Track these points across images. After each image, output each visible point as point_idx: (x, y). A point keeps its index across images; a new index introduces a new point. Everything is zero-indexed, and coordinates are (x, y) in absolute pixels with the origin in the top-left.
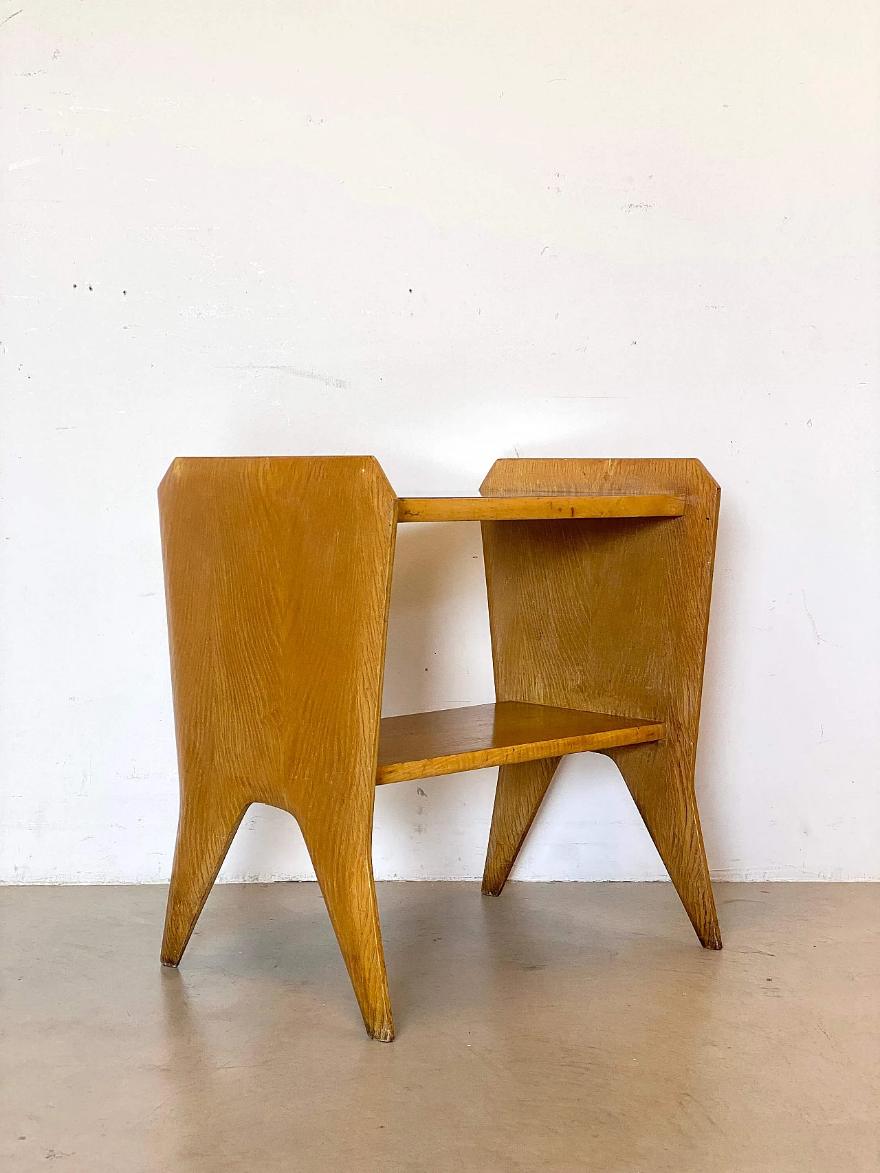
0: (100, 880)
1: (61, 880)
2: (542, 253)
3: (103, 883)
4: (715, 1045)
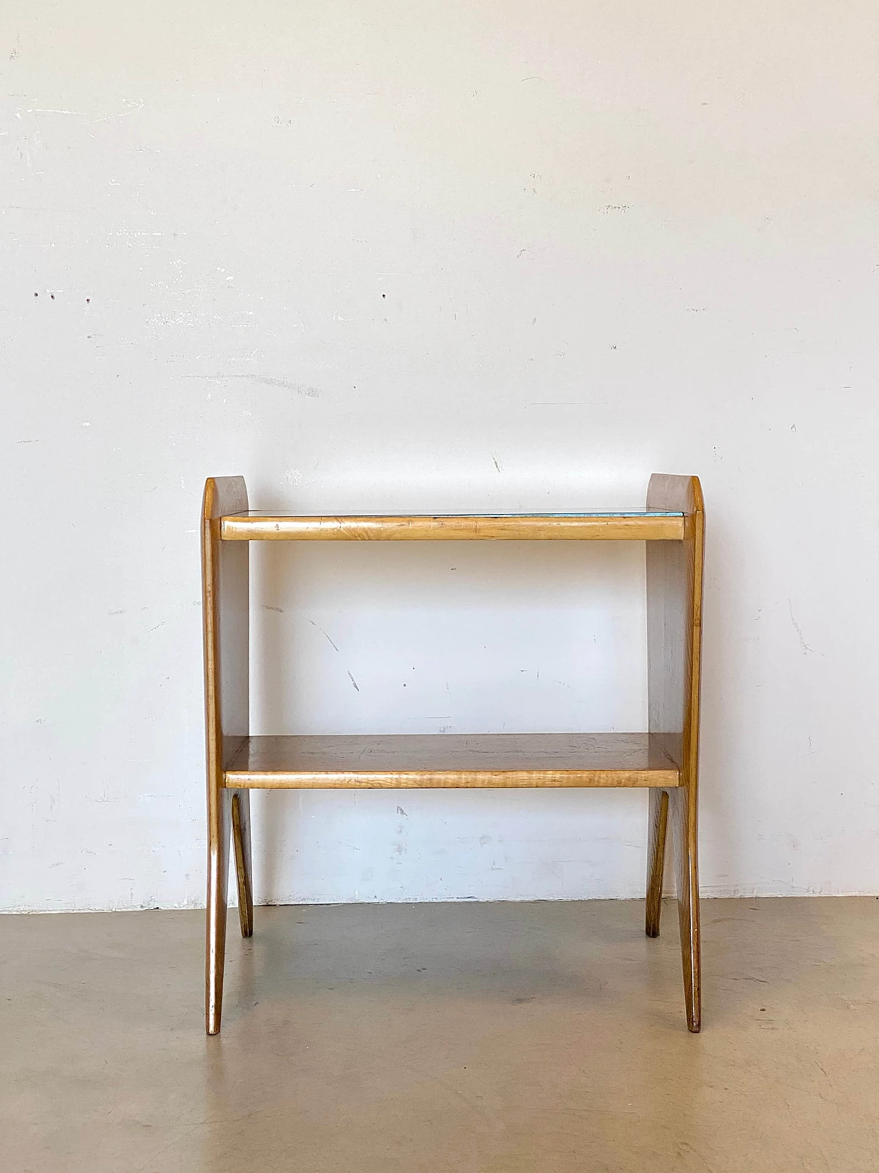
0: (70, 908)
1: (31, 908)
2: (518, 256)
3: (73, 910)
4: (711, 1087)
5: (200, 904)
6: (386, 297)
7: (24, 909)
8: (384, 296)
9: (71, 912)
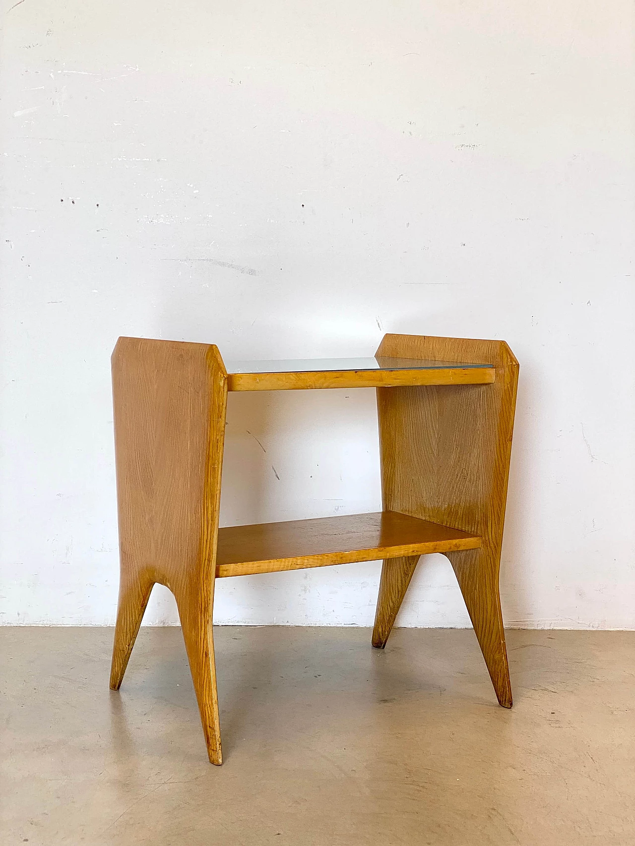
0: (78, 623)
1: (51, 622)
2: (398, 179)
3: (80, 625)
4: (514, 768)
5: (168, 623)
6: (304, 206)
7: (47, 623)
8: (303, 205)
9: (79, 626)
